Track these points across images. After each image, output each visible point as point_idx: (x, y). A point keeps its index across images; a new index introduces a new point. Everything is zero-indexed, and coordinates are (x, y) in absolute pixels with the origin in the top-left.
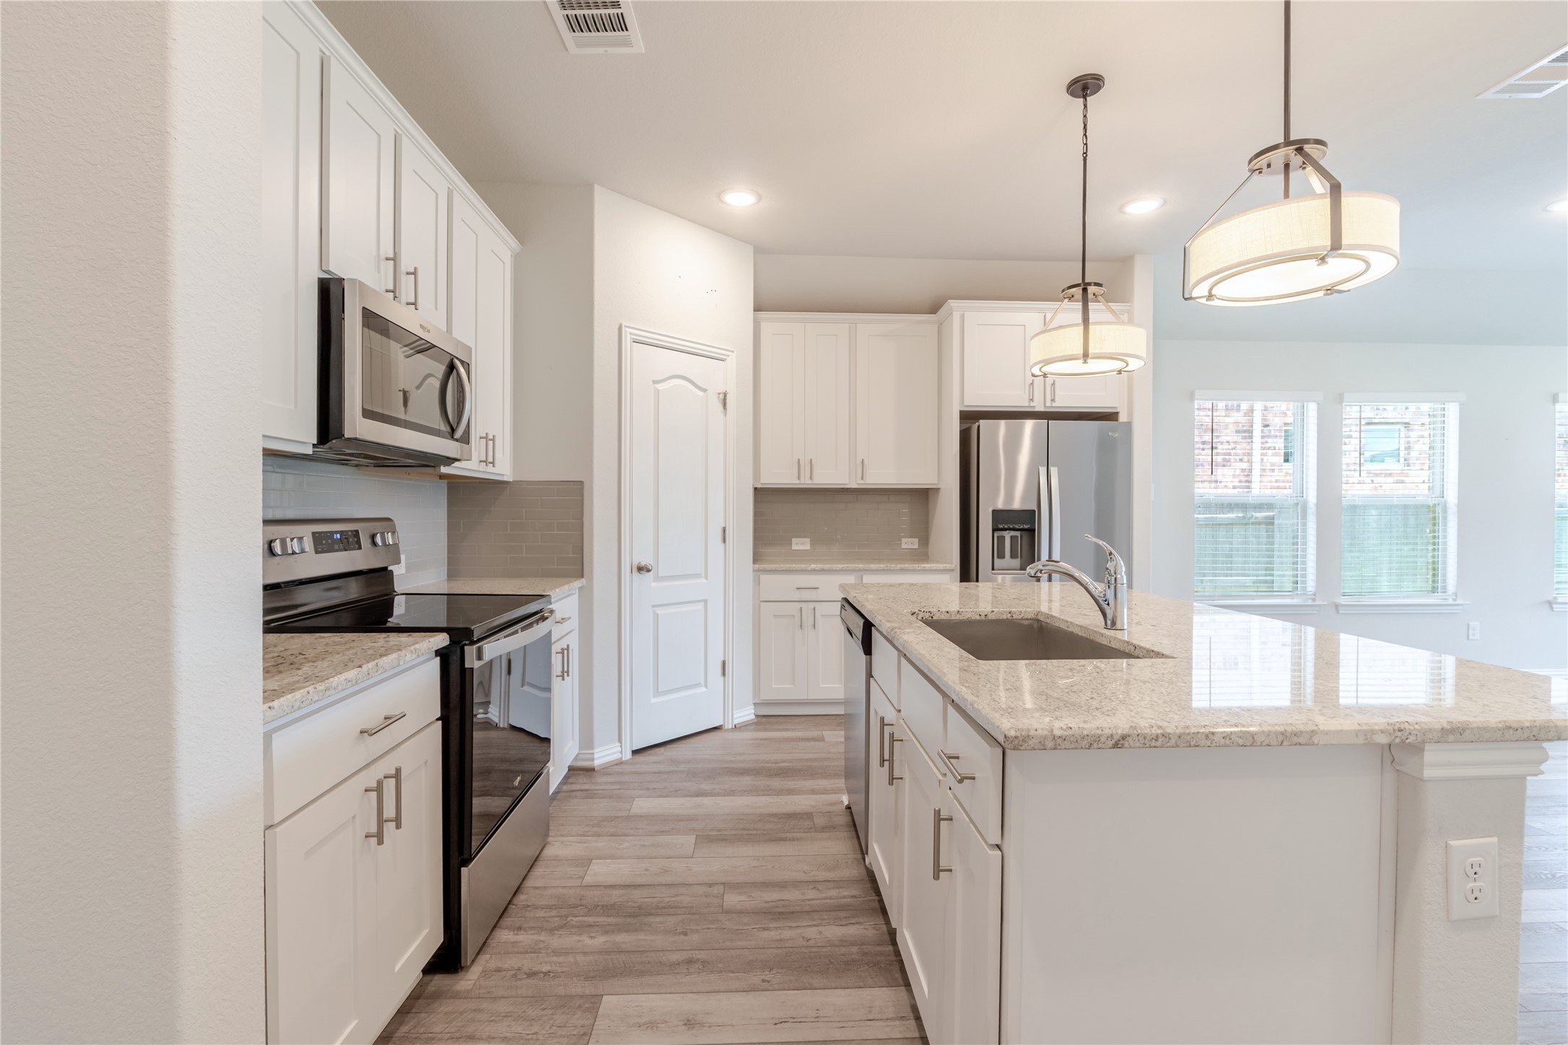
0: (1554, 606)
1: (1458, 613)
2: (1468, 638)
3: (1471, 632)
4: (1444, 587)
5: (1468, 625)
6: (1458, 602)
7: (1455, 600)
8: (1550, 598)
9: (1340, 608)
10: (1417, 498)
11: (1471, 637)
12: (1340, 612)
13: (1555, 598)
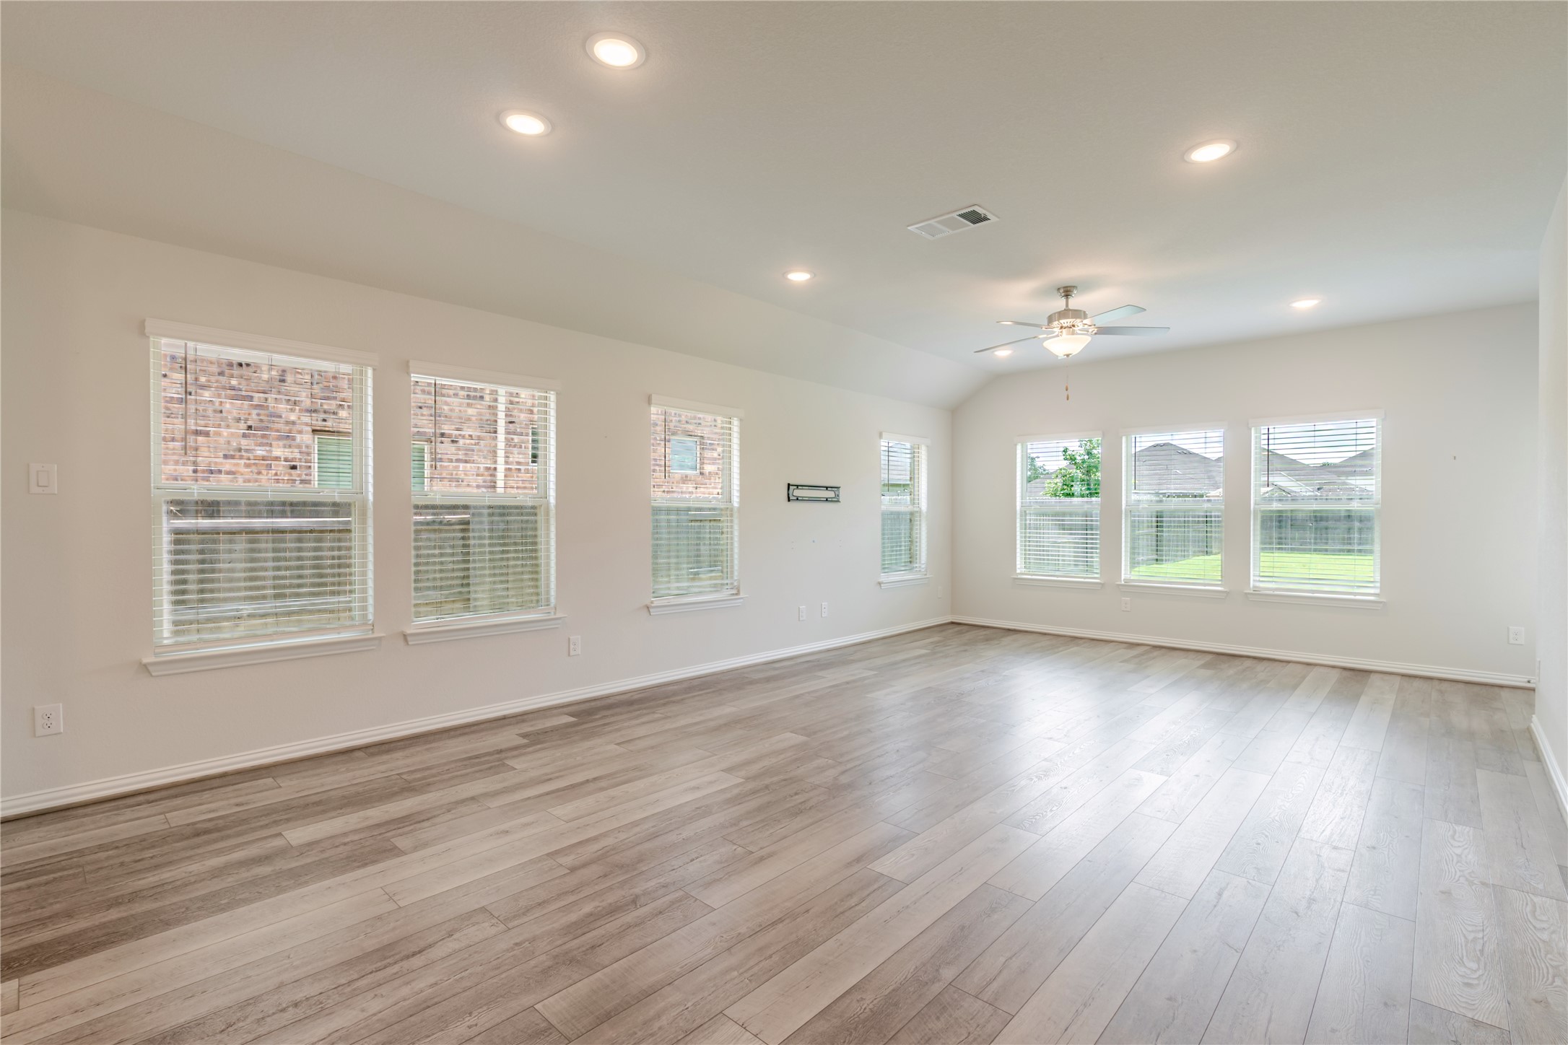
0: (651, 610)
1: (557, 628)
2: (569, 655)
3: (572, 646)
4: (548, 600)
5: (569, 639)
6: (557, 616)
7: (555, 614)
8: (647, 602)
9: (409, 638)
10: (518, 498)
11: (572, 653)
12: (410, 643)
13: (652, 602)
